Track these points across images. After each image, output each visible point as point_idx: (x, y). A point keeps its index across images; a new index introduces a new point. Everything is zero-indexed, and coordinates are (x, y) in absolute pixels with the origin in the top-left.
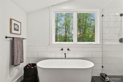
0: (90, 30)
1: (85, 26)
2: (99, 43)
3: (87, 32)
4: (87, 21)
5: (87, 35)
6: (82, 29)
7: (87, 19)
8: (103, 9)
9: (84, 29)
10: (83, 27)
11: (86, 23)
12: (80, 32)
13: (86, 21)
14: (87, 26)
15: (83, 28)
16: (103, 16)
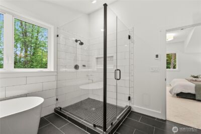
0: (45, 52)
1: (36, 44)
2: (52, 70)
3: (40, 54)
4: (40, 37)
5: (38, 58)
6: (31, 49)
7: (39, 34)
8: (58, 28)
9: (34, 49)
10: (33, 45)
11: (37, 39)
12: (26, 52)
13: (37, 37)
14: (39, 44)
15: (31, 47)
16: (58, 36)
